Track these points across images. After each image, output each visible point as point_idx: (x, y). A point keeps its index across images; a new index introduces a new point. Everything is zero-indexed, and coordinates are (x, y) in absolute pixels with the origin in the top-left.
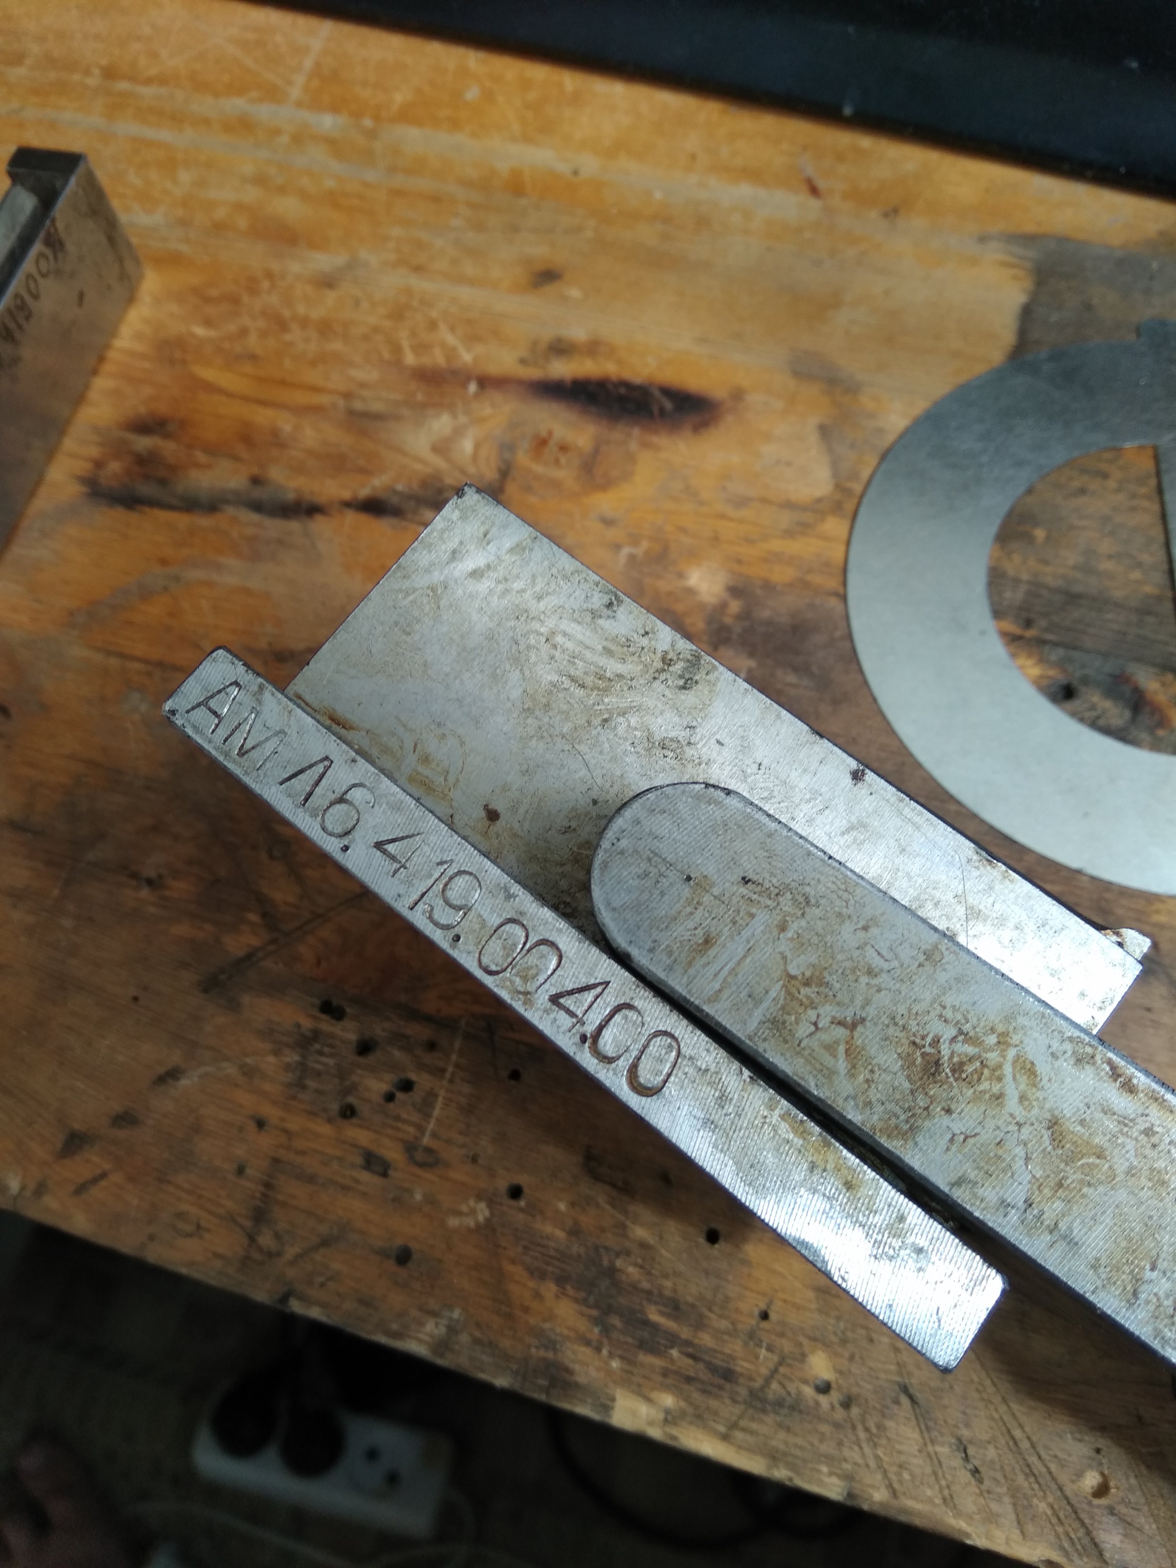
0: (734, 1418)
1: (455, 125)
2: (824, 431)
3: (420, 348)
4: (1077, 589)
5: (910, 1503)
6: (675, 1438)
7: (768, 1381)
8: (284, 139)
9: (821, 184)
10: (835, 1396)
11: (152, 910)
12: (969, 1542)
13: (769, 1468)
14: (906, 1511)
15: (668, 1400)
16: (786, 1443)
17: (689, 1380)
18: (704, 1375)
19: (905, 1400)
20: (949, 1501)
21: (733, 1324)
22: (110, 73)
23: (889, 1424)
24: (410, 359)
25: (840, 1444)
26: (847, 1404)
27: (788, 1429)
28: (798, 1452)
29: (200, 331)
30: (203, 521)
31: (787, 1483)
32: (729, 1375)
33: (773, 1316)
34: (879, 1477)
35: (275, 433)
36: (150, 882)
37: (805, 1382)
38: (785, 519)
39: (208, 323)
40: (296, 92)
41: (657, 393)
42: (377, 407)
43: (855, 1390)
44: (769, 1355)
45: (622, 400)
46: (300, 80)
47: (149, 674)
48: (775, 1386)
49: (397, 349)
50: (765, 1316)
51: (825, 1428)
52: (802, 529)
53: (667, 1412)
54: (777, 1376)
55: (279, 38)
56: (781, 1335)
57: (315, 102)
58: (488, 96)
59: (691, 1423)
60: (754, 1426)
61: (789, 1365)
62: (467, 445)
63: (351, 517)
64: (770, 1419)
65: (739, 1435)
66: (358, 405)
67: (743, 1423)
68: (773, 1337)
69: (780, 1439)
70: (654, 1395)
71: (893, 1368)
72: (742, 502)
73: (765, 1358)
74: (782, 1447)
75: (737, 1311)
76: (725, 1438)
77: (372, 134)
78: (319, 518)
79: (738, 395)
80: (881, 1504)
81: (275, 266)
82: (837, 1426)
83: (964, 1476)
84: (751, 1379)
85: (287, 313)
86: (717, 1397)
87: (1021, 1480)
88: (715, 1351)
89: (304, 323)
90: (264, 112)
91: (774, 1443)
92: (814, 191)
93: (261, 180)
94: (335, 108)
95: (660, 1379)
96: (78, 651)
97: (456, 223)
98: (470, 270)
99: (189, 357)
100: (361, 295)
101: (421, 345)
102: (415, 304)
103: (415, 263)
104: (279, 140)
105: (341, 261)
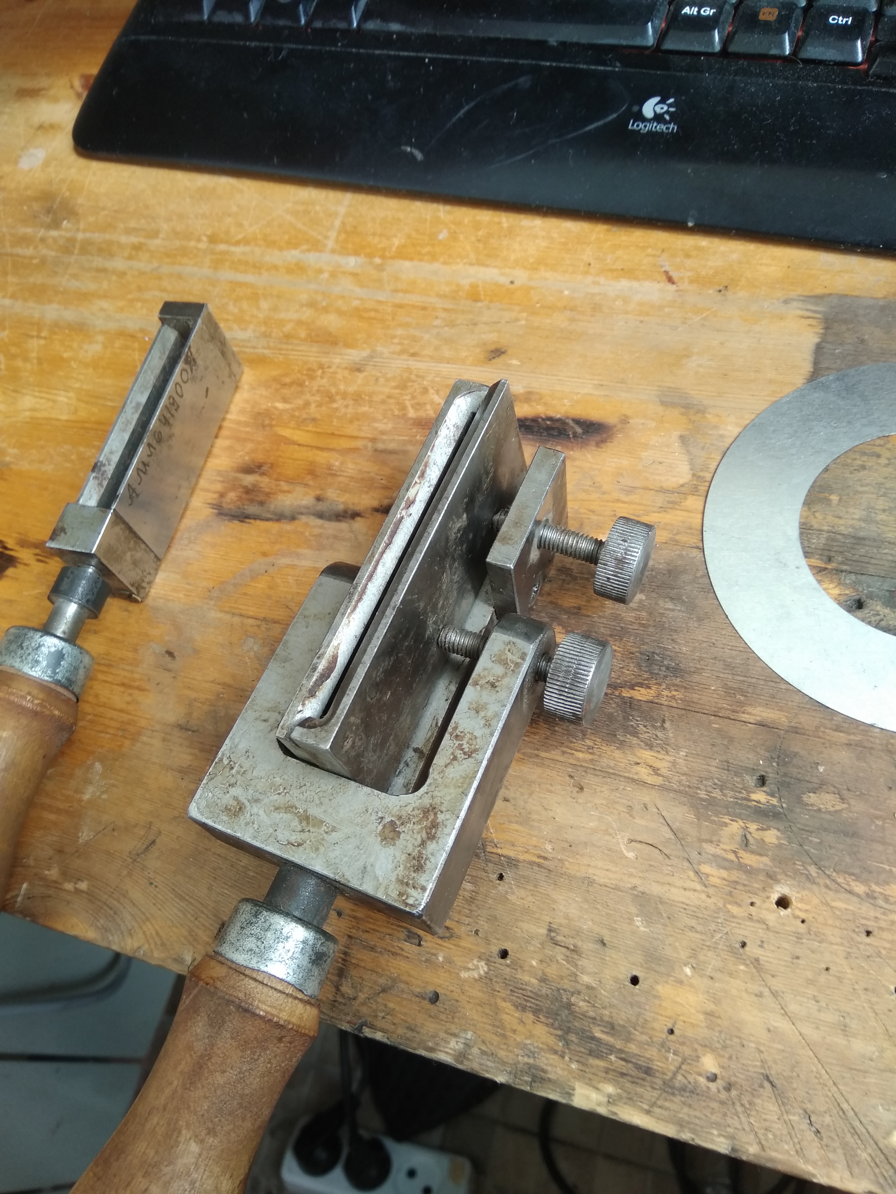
0: (654, 1100)
1: (433, 257)
2: (683, 440)
3: (418, 406)
4: (862, 534)
5: (774, 1154)
6: (615, 1114)
7: (675, 1074)
8: (326, 275)
9: (674, 275)
10: (720, 1083)
12: (815, 1180)
13: (679, 1132)
14: (771, 1160)
15: (610, 1089)
16: (689, 1115)
17: (623, 1075)
18: (634, 1072)
19: (767, 1085)
20: (800, 1152)
21: (650, 1038)
23: (758, 1101)
24: (412, 413)
25: (725, 1115)
26: (728, 1088)
27: (690, 1106)
28: (697, 1121)
29: (280, 405)
30: (287, 527)
31: (691, 1142)
32: (648, 1071)
33: (676, 1031)
34: (752, 1137)
35: (329, 467)
37: (700, 1075)
38: (660, 500)
39: (285, 400)
40: (330, 244)
41: (571, 423)
42: (392, 446)
43: (733, 1079)
44: (676, 1057)
45: (548, 429)
46: (333, 235)
47: (259, 627)
48: (680, 1077)
49: (404, 408)
50: (671, 1032)
51: (715, 1105)
52: (673, 505)
53: (610, 1096)
54: (681, 1071)
55: (318, 208)
56: (683, 1044)
57: (343, 250)
58: (454, 236)
59: (626, 1104)
60: (667, 1104)
61: (689, 1064)
63: (379, 518)
64: (677, 1099)
65: (657, 1110)
66: (380, 446)
67: (659, 1103)
68: (677, 1046)
69: (684, 1113)
70: (601, 1086)
71: (758, 1063)
72: (630, 490)
73: (673, 1060)
74: (686, 1118)
75: (653, 1029)
76: (648, 1112)
77: (380, 268)
78: (358, 519)
79: (625, 420)
80: (755, 1155)
81: (324, 360)
82: (722, 1103)
83: (810, 1135)
84: (664, 1074)
85: (333, 390)
86: (642, 1086)
87: (849, 1138)
88: (639, 1056)
89: (344, 396)
90: (311, 258)
91: (680, 1115)
92: (670, 280)
93: (312, 304)
94: (356, 253)
95: (604, 1075)
96: (214, 614)
97: (437, 322)
98: (447, 352)
99: (274, 423)
100: (379, 374)
101: (419, 404)
102: (413, 377)
103: (412, 351)
104: (322, 276)
105: (365, 353)
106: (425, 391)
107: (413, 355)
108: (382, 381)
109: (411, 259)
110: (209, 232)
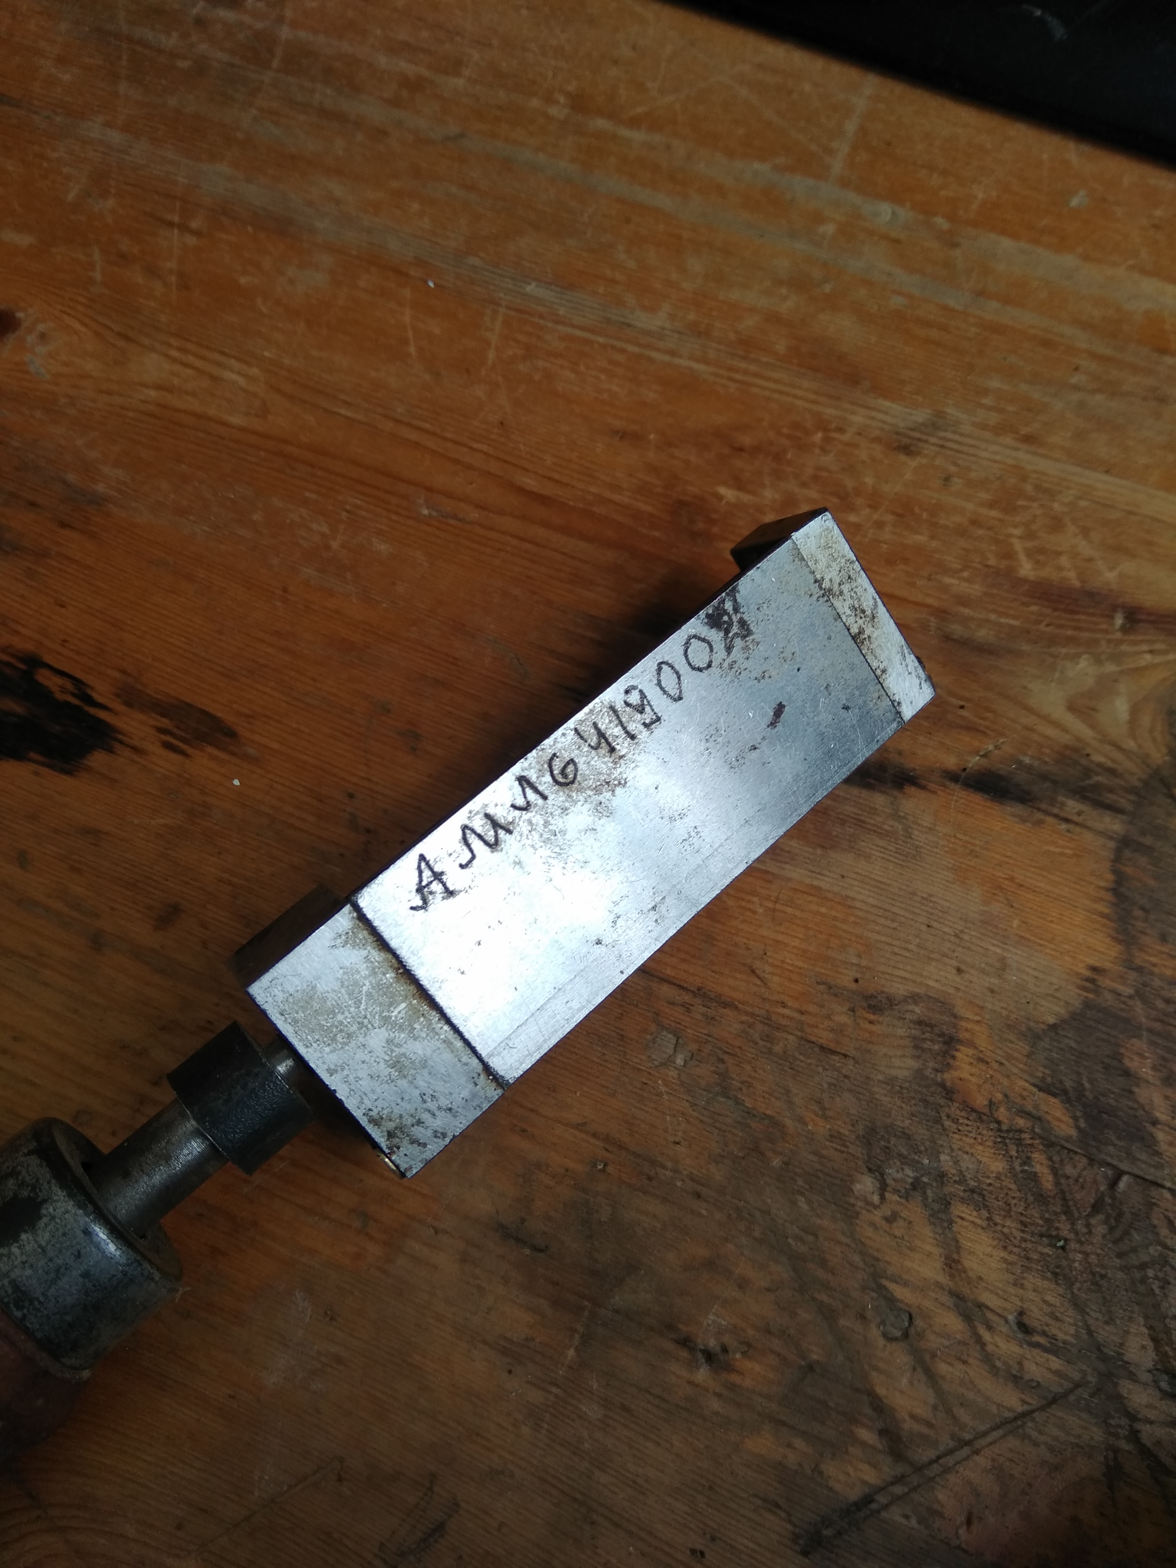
1: (1061, 241)
3: (1040, 554)
11: (715, 1405)
22: (580, 104)
24: (1026, 569)
36: (709, 1357)
39: (739, 483)
46: (843, 148)
47: (687, 1008)
49: (1008, 554)
57: (866, 184)
58: (1102, 208)
62: (1120, 708)
63: (961, 796)
66: (956, 629)
77: (948, 240)
78: (911, 790)
90: (798, 187)
93: (801, 284)
100: (952, 469)
101: (1042, 551)
102: (1029, 488)
103: (1024, 430)
104: (822, 229)
105: (921, 415)
107: (1029, 439)
109: (1015, 236)
110: (571, 88)
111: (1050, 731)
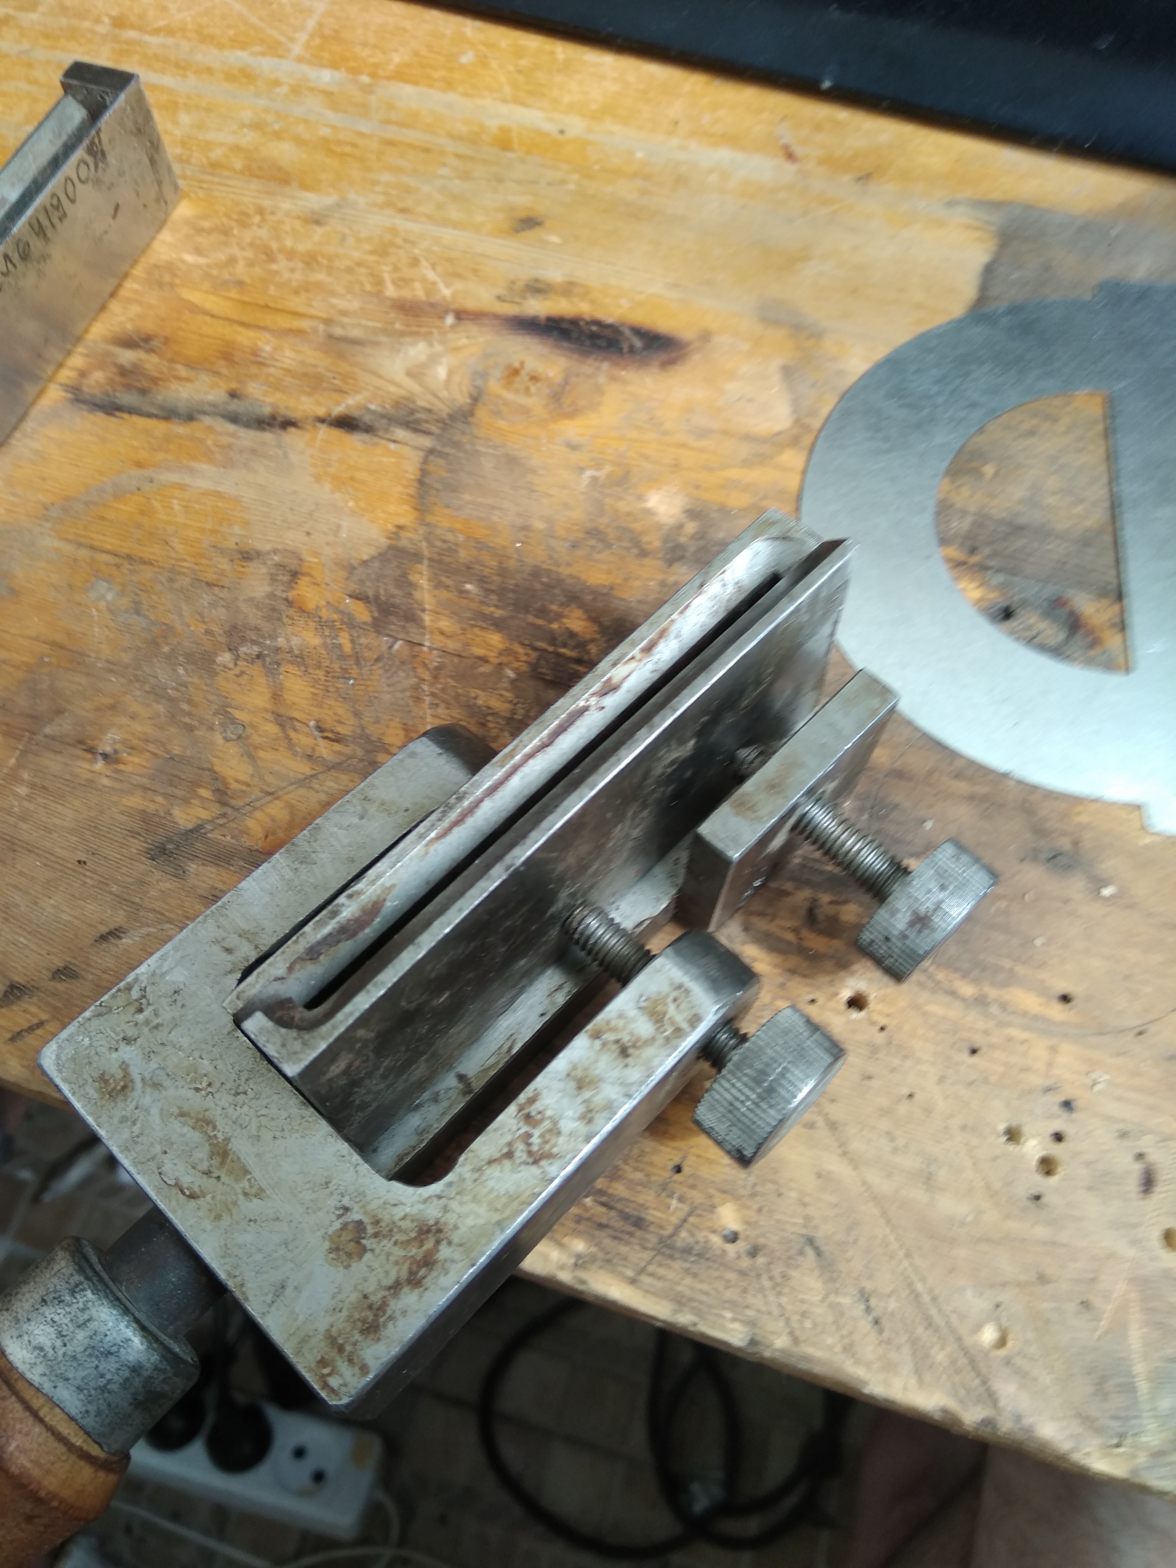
0: (643, 1264)
1: (449, 85)
2: (787, 372)
3: (402, 282)
4: (1022, 520)
5: (811, 1351)
6: (583, 1282)
7: (678, 1229)
8: (285, 90)
9: (797, 150)
10: (741, 1245)
11: (106, 782)
12: (866, 1390)
13: (676, 1312)
14: (807, 1358)
15: (580, 1246)
16: (692, 1289)
17: (601, 1226)
18: (618, 1224)
19: (810, 1252)
20: (849, 1349)
21: (648, 1175)
22: (119, 22)
23: (794, 1273)
24: (391, 291)
25: (745, 1291)
26: (754, 1252)
27: (695, 1275)
28: (703, 1298)
29: (190, 258)
30: (180, 429)
31: (691, 1329)
32: (639, 1223)
33: (686, 1170)
34: (781, 1324)
35: (255, 353)
36: (105, 756)
37: (714, 1231)
38: (744, 450)
39: (198, 251)
40: (297, 49)
41: (627, 332)
42: (355, 333)
43: (761, 1241)
44: (680, 1205)
45: (593, 336)
46: (302, 37)
47: (118, 566)
48: (683, 1234)
49: (379, 282)
50: (678, 1169)
51: (731, 1276)
52: (761, 460)
53: (579, 1256)
54: (687, 1226)
56: (693, 1187)
57: (315, 59)
58: (483, 62)
59: (601, 1267)
60: (661, 1271)
61: (699, 1216)
62: (441, 372)
63: (324, 431)
64: (678, 1265)
65: (646, 1280)
66: (338, 331)
67: (651, 1268)
68: (686, 1189)
69: (686, 1285)
70: (566, 1240)
71: (799, 1221)
72: (703, 433)
73: (676, 1209)
74: (688, 1292)
75: (651, 1164)
76: (633, 1282)
77: (368, 89)
78: (292, 430)
79: (706, 336)
80: (783, 1351)
81: (267, 203)
82: (743, 1273)
83: (865, 1325)
84: (661, 1227)
85: (274, 245)
86: (627, 1243)
87: (920, 1330)
88: (627, 1200)
89: (291, 255)
90: (266, 65)
91: (680, 1288)
92: (790, 156)
93: (258, 126)
94: (334, 65)
95: (573, 1225)
96: (50, 542)
97: (444, 171)
98: (454, 214)
99: (177, 281)
100: (347, 231)
101: (403, 279)
102: (399, 241)
103: (401, 205)
104: (278, 90)
105: (330, 200)
106: (415, 262)
107: (404, 211)
108: (351, 241)
109: (416, 83)
110: (114, 13)
111: (392, 389)
